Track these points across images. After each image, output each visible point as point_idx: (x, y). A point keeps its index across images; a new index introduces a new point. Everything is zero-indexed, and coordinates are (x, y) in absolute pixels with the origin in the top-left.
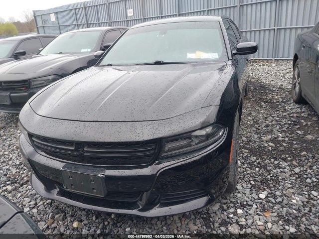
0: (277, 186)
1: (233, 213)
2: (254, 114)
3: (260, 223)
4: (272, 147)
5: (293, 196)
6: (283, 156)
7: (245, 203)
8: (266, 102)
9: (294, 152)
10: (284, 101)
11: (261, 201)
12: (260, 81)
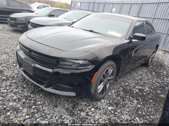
0: (122, 108)
1: (89, 109)
2: (144, 76)
3: (97, 117)
4: (136, 92)
5: (125, 115)
6: (138, 98)
7: (99, 108)
8: (156, 73)
9: (146, 98)
10: (167, 75)
11: (107, 110)
12: (163, 63)
